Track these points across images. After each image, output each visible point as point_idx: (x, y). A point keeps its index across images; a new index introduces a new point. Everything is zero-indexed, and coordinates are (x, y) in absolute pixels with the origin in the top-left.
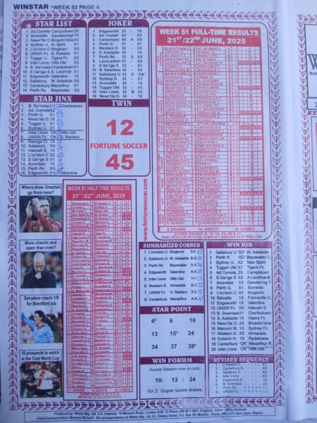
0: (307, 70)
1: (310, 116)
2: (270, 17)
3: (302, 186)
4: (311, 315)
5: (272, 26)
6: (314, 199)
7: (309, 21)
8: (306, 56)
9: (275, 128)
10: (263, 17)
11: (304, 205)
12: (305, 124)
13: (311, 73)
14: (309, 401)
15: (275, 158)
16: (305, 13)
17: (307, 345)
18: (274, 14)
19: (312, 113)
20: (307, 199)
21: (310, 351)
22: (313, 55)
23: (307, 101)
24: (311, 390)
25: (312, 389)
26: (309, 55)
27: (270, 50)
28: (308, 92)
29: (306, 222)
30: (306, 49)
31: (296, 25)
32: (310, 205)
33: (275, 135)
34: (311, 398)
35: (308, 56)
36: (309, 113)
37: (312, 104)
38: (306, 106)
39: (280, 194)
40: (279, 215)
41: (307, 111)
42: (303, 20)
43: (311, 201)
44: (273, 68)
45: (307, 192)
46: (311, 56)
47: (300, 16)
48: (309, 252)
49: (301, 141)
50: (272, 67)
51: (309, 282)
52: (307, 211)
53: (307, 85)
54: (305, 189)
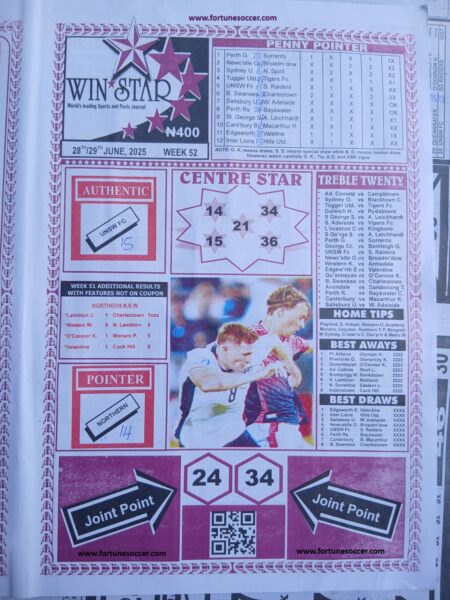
0: (63, 102)
1: (64, 166)
2: (15, 28)
3: (47, 264)
4: (51, 447)
5: (16, 40)
6: (63, 283)
7: (74, 31)
8: (64, 82)
9: (9, 182)
10: (6, 29)
11: (48, 292)
12: (55, 178)
13: (69, 105)
14: (45, 571)
15: (8, 225)
16: (67, 21)
17: (44, 491)
18: (20, 24)
19: (68, 162)
20: (52, 284)
21: (49, 500)
22: (75, 80)
23: (61, 144)
24: (50, 556)
25: (52, 554)
26: (69, 80)
27: (11, 74)
28: (63, 132)
29: (50, 315)
30: (64, 72)
31: (54, 38)
32: (56, 292)
33: (9, 193)
34: (50, 567)
35: (67, 82)
36: (63, 162)
37: (68, 149)
38: (58, 152)
39: (11, 276)
40: (8, 304)
41: (60, 160)
42: (64, 31)
43: (58, 286)
44: (13, 100)
45: (53, 274)
46: (73, 82)
47: (60, 26)
48: (52, 358)
49: (48, 201)
50: (11, 97)
51: (51, 401)
52: (52, 300)
53: (63, 122)
54: (51, 268)
